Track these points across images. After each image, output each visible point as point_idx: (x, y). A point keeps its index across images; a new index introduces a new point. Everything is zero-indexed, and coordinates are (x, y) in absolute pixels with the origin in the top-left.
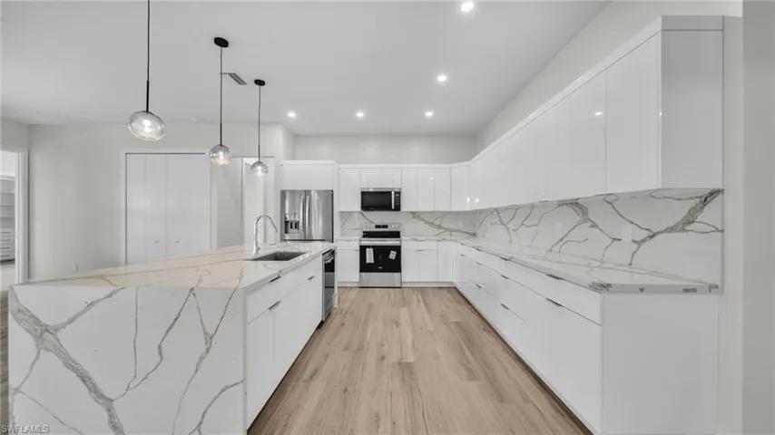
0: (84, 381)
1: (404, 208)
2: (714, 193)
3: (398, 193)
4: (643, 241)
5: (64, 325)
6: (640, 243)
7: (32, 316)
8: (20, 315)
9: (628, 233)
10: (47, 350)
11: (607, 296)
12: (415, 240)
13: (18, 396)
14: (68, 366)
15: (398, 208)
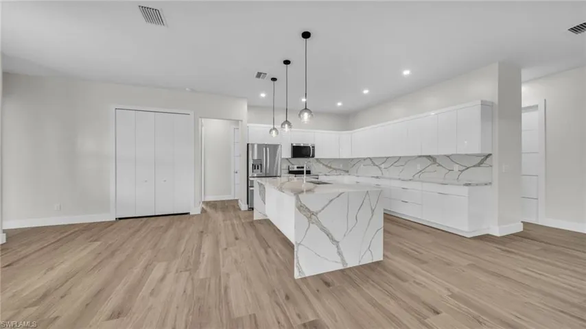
0: (328, 235)
1: (316, 157)
2: (490, 155)
3: (313, 147)
4: (464, 170)
5: (320, 211)
6: (462, 171)
7: (307, 208)
8: (302, 208)
9: (456, 168)
10: (313, 223)
11: (471, 187)
12: (326, 175)
13: (300, 247)
14: (321, 229)
15: (313, 156)
